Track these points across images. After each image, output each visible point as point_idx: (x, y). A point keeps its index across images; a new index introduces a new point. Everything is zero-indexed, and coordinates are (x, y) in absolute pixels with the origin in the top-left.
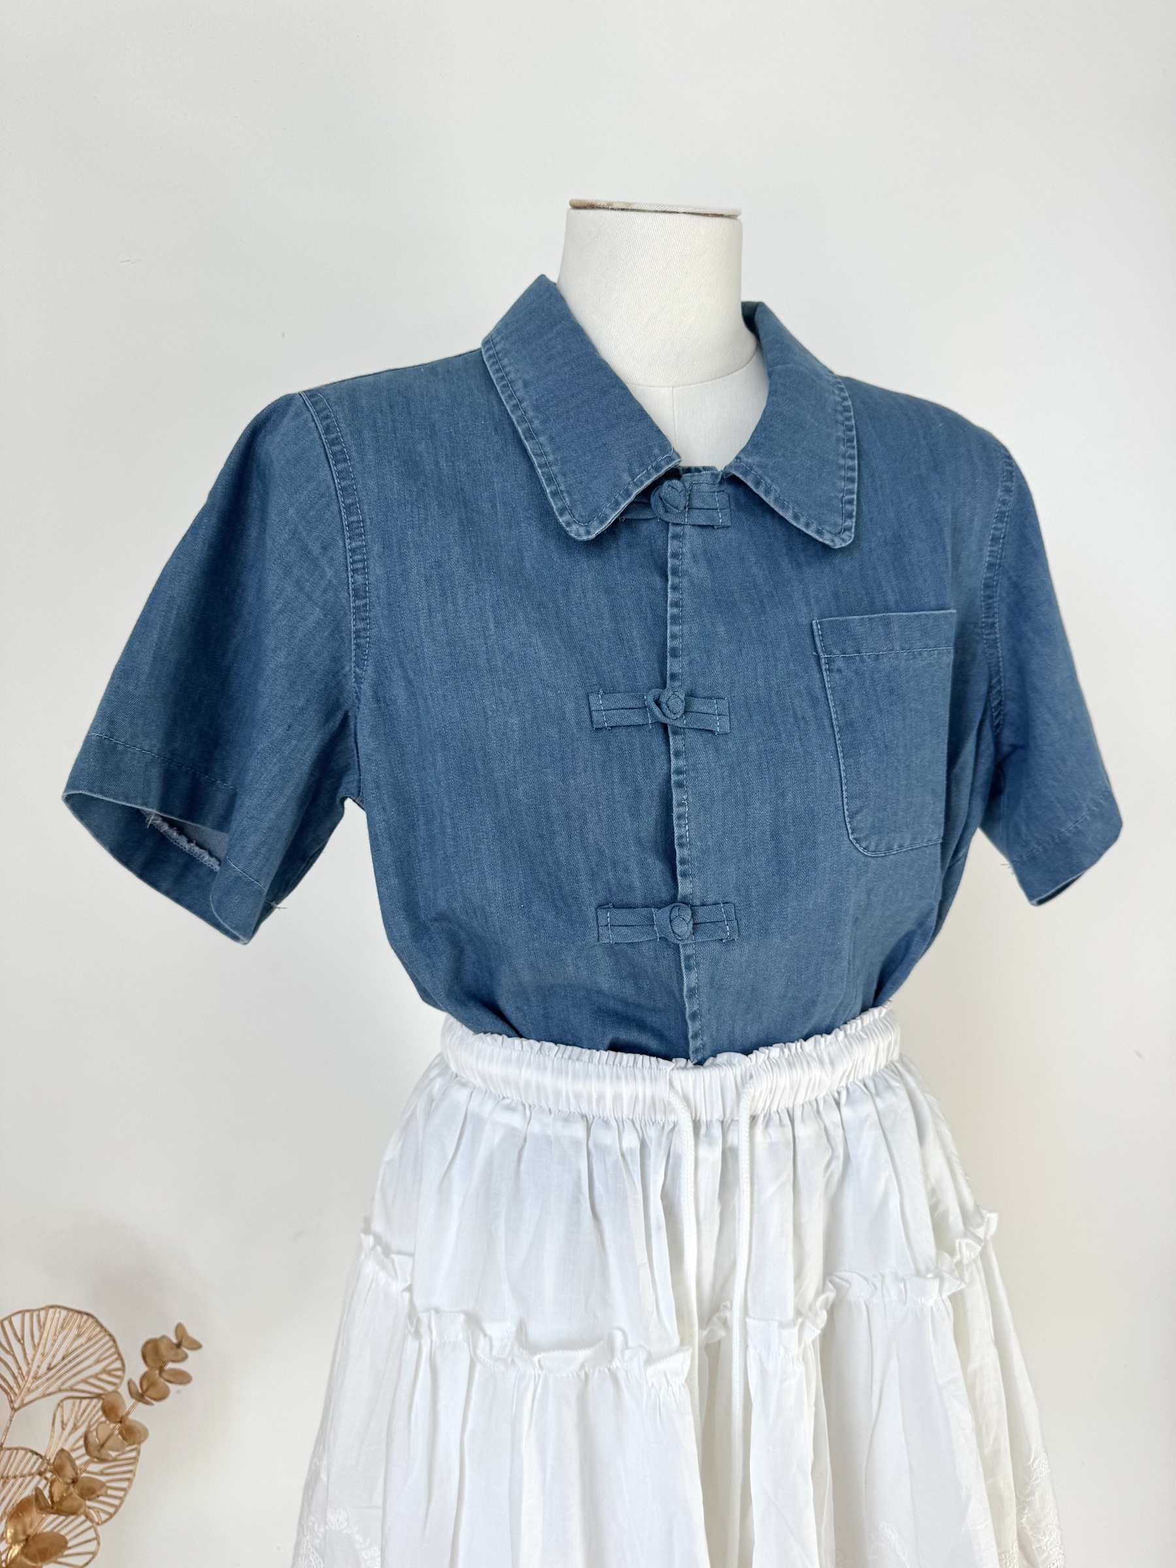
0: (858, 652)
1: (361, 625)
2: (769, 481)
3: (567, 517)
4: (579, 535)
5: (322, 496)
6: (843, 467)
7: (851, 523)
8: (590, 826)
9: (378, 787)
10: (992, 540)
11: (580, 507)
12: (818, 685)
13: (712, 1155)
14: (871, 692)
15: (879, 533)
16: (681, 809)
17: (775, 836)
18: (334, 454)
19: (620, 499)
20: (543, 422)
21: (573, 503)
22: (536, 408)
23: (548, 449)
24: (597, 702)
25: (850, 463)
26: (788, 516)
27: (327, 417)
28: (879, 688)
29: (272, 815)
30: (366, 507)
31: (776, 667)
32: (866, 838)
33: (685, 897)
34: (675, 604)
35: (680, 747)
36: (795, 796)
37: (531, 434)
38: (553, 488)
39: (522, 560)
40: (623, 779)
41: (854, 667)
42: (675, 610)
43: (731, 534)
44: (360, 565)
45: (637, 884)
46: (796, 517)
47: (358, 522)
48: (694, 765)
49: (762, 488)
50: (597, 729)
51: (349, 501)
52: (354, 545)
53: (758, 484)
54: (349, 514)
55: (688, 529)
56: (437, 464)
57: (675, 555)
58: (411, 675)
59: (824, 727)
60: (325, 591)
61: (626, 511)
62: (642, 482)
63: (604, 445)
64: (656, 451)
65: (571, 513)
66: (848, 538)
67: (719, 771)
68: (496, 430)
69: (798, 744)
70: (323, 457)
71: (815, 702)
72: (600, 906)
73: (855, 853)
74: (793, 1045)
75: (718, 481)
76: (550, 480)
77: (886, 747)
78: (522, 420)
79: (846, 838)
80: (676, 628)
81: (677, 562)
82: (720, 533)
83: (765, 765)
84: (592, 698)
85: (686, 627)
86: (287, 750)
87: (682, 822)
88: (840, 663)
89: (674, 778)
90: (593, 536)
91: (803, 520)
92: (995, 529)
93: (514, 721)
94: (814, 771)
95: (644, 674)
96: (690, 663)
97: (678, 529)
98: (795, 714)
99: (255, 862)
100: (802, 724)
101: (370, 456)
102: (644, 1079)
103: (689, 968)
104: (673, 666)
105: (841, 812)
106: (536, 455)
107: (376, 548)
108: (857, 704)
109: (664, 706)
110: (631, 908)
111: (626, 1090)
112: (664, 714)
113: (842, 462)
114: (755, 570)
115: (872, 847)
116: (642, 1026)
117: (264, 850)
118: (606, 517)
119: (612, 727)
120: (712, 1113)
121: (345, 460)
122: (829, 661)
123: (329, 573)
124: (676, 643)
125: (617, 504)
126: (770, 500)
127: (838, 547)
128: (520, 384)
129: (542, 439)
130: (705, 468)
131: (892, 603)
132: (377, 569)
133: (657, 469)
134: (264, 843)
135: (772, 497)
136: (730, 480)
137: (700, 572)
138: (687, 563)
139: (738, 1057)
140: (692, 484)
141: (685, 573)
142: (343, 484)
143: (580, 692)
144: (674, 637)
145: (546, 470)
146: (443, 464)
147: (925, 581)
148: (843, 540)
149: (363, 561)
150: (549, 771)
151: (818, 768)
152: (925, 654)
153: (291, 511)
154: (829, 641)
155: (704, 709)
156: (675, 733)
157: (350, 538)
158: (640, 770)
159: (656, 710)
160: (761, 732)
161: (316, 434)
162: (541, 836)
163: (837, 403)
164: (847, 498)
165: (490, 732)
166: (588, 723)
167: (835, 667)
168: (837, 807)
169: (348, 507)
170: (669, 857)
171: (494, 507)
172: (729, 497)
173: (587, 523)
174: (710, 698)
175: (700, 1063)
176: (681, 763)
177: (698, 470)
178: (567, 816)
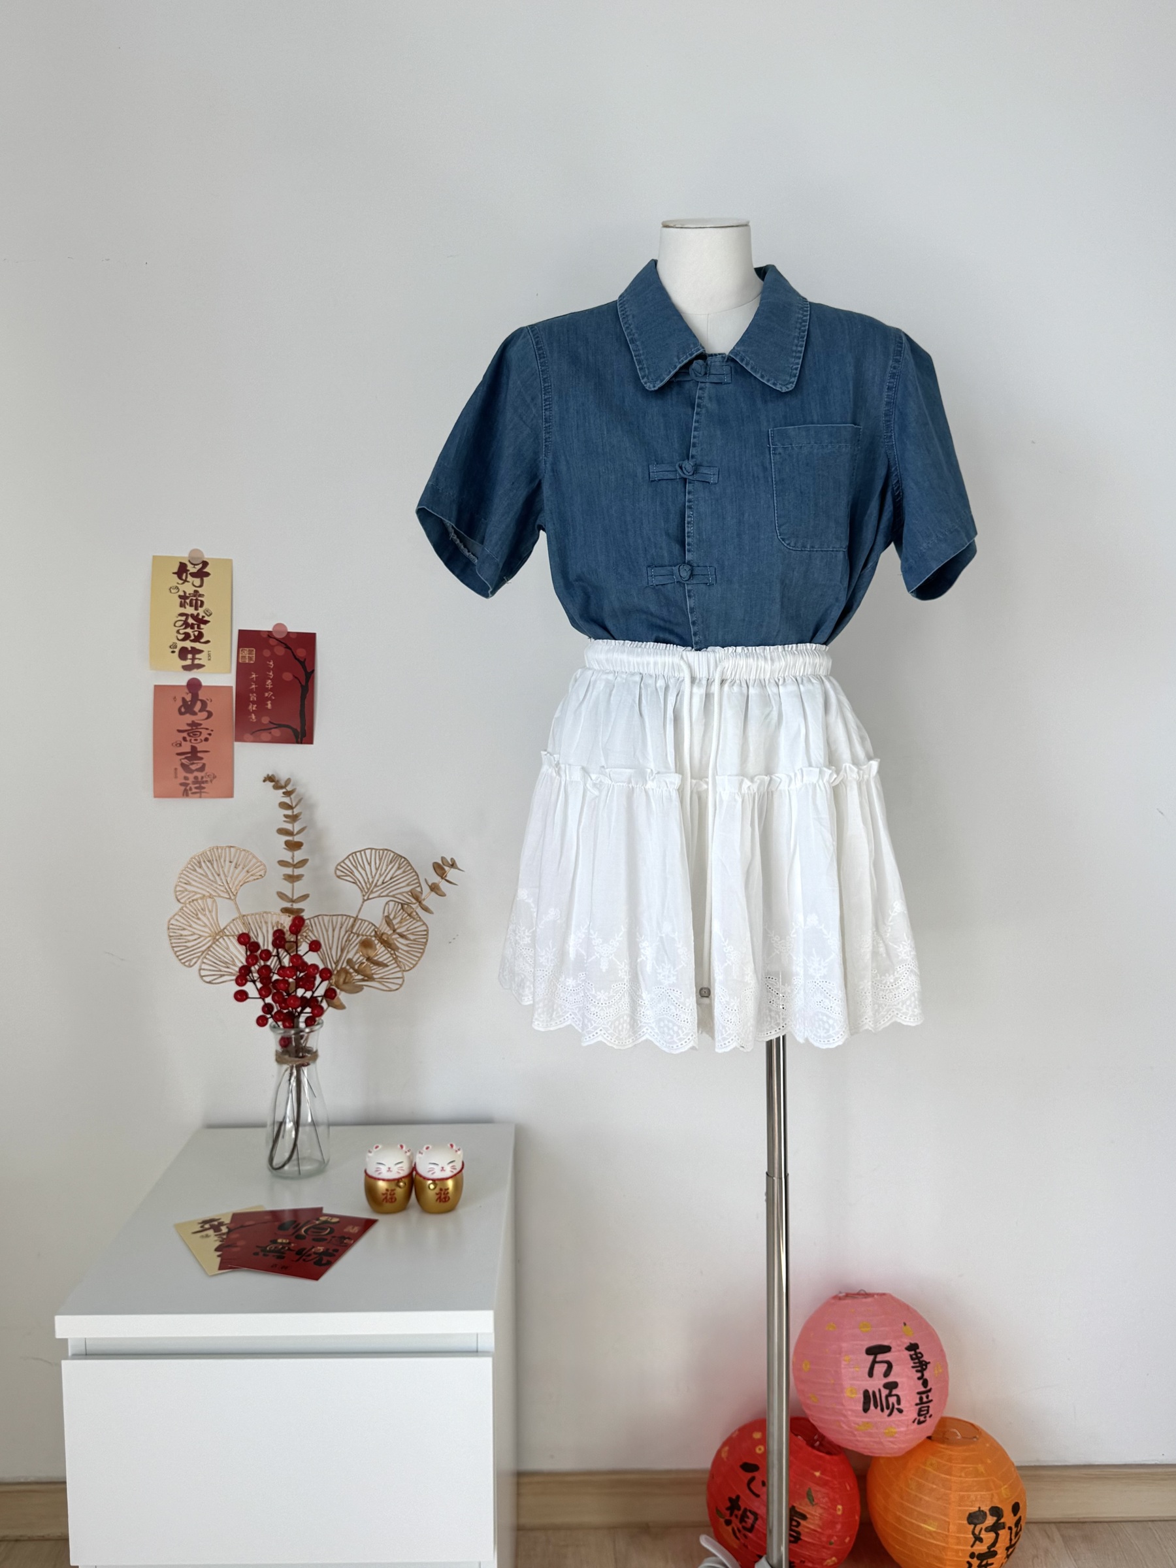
0: (791, 444)
1: (547, 436)
2: (748, 359)
3: (645, 379)
4: (650, 388)
5: (533, 374)
6: (796, 352)
7: (795, 380)
8: (645, 526)
9: (551, 513)
10: (888, 389)
11: (652, 375)
12: (768, 461)
13: (699, 692)
14: (796, 464)
15: (815, 386)
16: (689, 519)
17: (739, 535)
18: (539, 355)
19: (671, 370)
20: (640, 335)
21: (649, 373)
22: (637, 328)
23: (640, 348)
24: (653, 468)
25: (799, 349)
26: (758, 376)
27: (538, 337)
28: (800, 463)
29: (504, 526)
30: (552, 379)
31: (745, 452)
32: (788, 539)
33: (689, 562)
34: (697, 421)
35: (691, 488)
36: (749, 515)
37: (633, 341)
38: (641, 366)
39: (624, 402)
40: (661, 504)
41: (787, 452)
42: (697, 424)
43: (731, 387)
44: (548, 407)
45: (666, 554)
46: (762, 377)
47: (548, 386)
48: (697, 498)
49: (744, 362)
50: (652, 481)
51: (544, 377)
52: (546, 397)
53: (742, 360)
54: (545, 382)
55: (707, 385)
56: (587, 358)
57: (699, 398)
58: (568, 458)
59: (768, 482)
60: (532, 420)
61: (676, 375)
62: (683, 361)
63: (667, 344)
64: (692, 346)
65: (648, 379)
66: (791, 387)
67: (710, 501)
68: (617, 340)
69: (753, 489)
70: (534, 356)
71: (765, 469)
72: (649, 566)
73: (782, 547)
74: (750, 648)
75: (726, 360)
76: (640, 362)
77: (801, 493)
78: (629, 334)
79: (776, 538)
80: (696, 433)
81: (700, 401)
82: (725, 387)
83: (734, 499)
84: (650, 466)
85: (701, 432)
86: (511, 494)
87: (690, 525)
88: (780, 450)
89: (687, 504)
90: (656, 388)
91: (766, 378)
92: (889, 382)
93: (613, 477)
94: (760, 503)
95: (677, 455)
96: (702, 449)
97: (703, 385)
98: (753, 475)
99: (496, 548)
100: (756, 480)
101: (556, 355)
102: (669, 655)
103: (690, 596)
104: (692, 451)
105: (774, 524)
106: (634, 351)
107: (556, 398)
108: (787, 470)
109: (684, 469)
110: (663, 567)
111: (660, 659)
112: (684, 473)
113: (794, 348)
114: (743, 405)
115: (792, 544)
116: (671, 632)
117: (500, 543)
118: (664, 379)
119: (659, 480)
120: (702, 674)
121: (544, 357)
122: (775, 449)
123: (534, 411)
124: (695, 440)
125: (670, 372)
126: (748, 369)
127: (783, 391)
128: (631, 317)
129: (638, 343)
130: (719, 354)
131: (815, 421)
132: (555, 408)
133: (691, 355)
134: (500, 539)
135: (750, 366)
136: (729, 360)
137: (712, 406)
138: (706, 402)
139: (718, 648)
140: (711, 362)
141: (705, 406)
142: (543, 368)
143: (645, 464)
144: (694, 437)
145: (638, 358)
146: (590, 357)
147: (836, 409)
148: (788, 388)
149: (549, 404)
150: (627, 500)
151: (762, 502)
152: (830, 447)
153: (519, 382)
154: (776, 439)
155: (705, 471)
156: (689, 483)
157: (544, 394)
158: (670, 499)
159: (679, 470)
160: (734, 483)
161: (532, 346)
162: (622, 532)
163: (798, 318)
164: (794, 367)
165: (601, 483)
166: (647, 478)
167: (777, 452)
168: (771, 521)
169: (544, 379)
170: (682, 544)
171: (613, 377)
172: (731, 368)
173: (654, 382)
174: (709, 467)
175: (700, 650)
176: (691, 497)
177: (716, 355)
178: (634, 522)
